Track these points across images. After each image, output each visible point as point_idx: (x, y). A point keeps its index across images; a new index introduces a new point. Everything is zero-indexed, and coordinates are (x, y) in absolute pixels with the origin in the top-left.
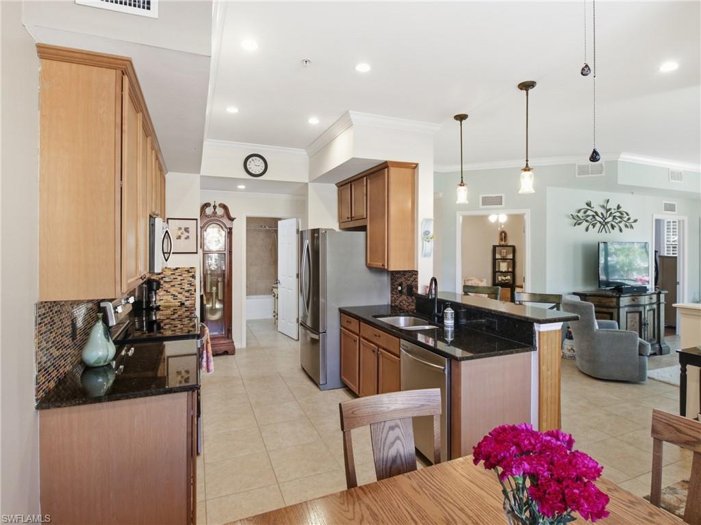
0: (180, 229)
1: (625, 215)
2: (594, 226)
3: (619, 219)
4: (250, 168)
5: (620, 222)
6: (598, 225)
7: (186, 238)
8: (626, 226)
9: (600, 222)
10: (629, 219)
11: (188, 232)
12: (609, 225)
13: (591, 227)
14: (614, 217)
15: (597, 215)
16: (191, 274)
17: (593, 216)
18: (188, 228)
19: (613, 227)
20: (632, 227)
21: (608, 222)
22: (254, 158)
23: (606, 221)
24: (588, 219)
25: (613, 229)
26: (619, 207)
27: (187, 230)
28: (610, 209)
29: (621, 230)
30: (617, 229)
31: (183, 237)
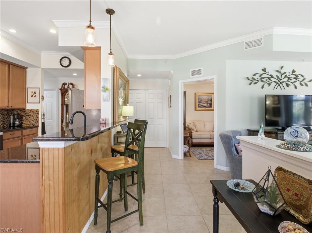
0: (32, 92)
1: (300, 76)
2: (269, 84)
3: (294, 80)
4: (63, 63)
5: (295, 82)
6: (273, 84)
7: (35, 97)
8: (301, 85)
9: (275, 82)
10: (304, 80)
11: (36, 94)
12: (284, 84)
13: (266, 85)
14: (289, 78)
15: (273, 77)
16: (37, 113)
17: (268, 78)
18: (36, 92)
19: (288, 85)
20: (306, 85)
21: (283, 82)
22: (65, 59)
23: (281, 81)
24: (264, 80)
25: (288, 87)
26: (294, 71)
27: (35, 93)
28: (285, 73)
29: (296, 87)
30: (292, 86)
31: (34, 96)
